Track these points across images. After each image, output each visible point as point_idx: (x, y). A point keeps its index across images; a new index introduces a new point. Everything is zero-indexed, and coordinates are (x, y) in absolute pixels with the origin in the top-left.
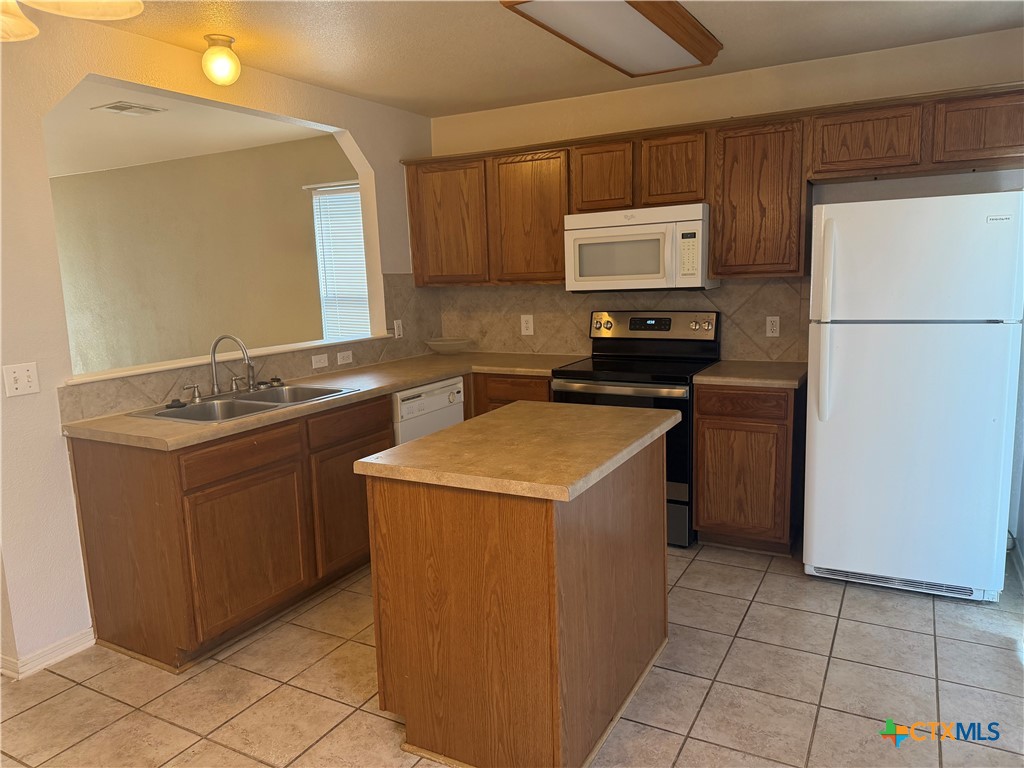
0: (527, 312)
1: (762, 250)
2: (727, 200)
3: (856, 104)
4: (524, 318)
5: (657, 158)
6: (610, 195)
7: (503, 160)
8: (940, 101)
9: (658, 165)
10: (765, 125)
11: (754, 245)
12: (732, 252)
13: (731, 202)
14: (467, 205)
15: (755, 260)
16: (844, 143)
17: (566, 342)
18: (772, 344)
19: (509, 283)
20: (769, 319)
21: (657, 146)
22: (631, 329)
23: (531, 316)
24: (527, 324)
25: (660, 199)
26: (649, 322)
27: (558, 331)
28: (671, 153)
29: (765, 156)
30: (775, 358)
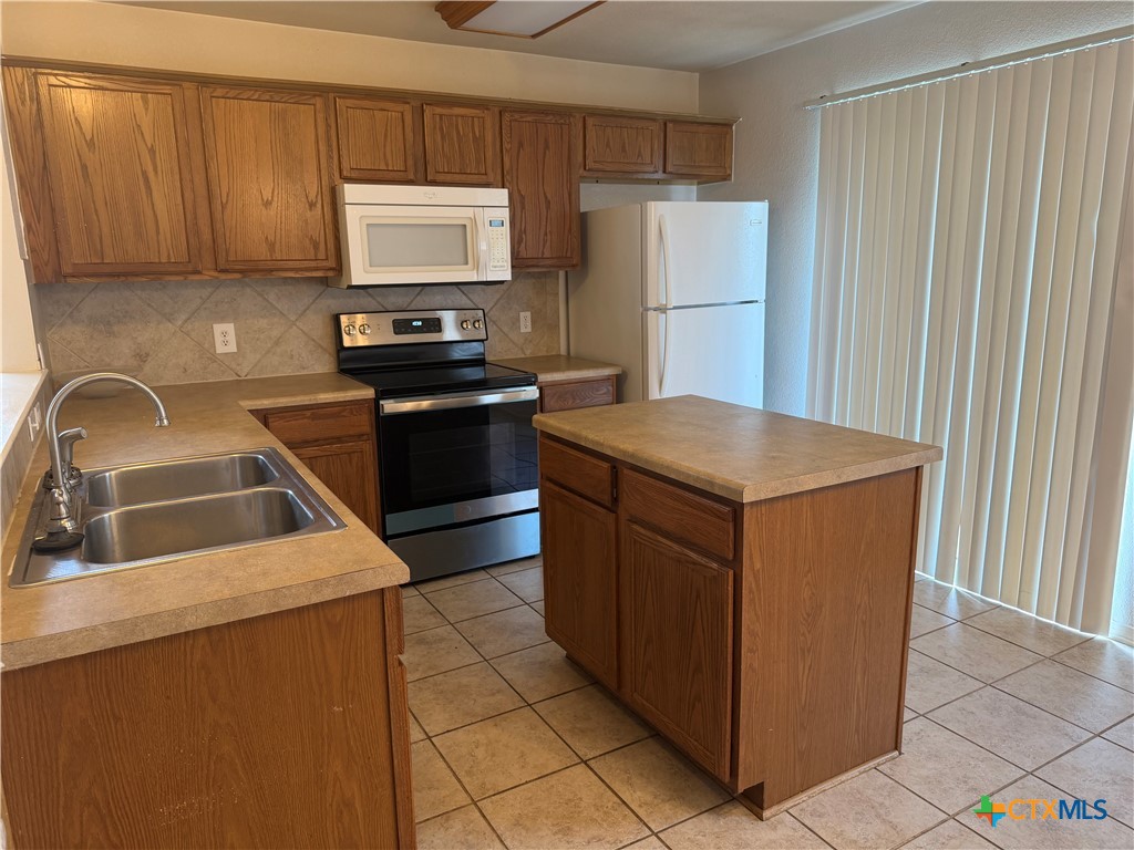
0: (223, 320)
1: (548, 243)
2: (516, 188)
3: (610, 109)
4: (218, 328)
5: (441, 129)
6: (387, 165)
7: (219, 92)
8: (671, 121)
9: (443, 137)
10: (547, 114)
11: (542, 238)
12: (523, 245)
13: (519, 192)
14: (152, 151)
15: (543, 253)
16: (608, 145)
17: (292, 357)
18: (526, 339)
19: (237, 276)
20: (522, 314)
21: (441, 116)
22: (396, 333)
23: (232, 325)
24: (225, 337)
25: (449, 178)
26: (414, 323)
27: (277, 343)
28: (457, 125)
29: (547, 147)
30: (528, 353)
